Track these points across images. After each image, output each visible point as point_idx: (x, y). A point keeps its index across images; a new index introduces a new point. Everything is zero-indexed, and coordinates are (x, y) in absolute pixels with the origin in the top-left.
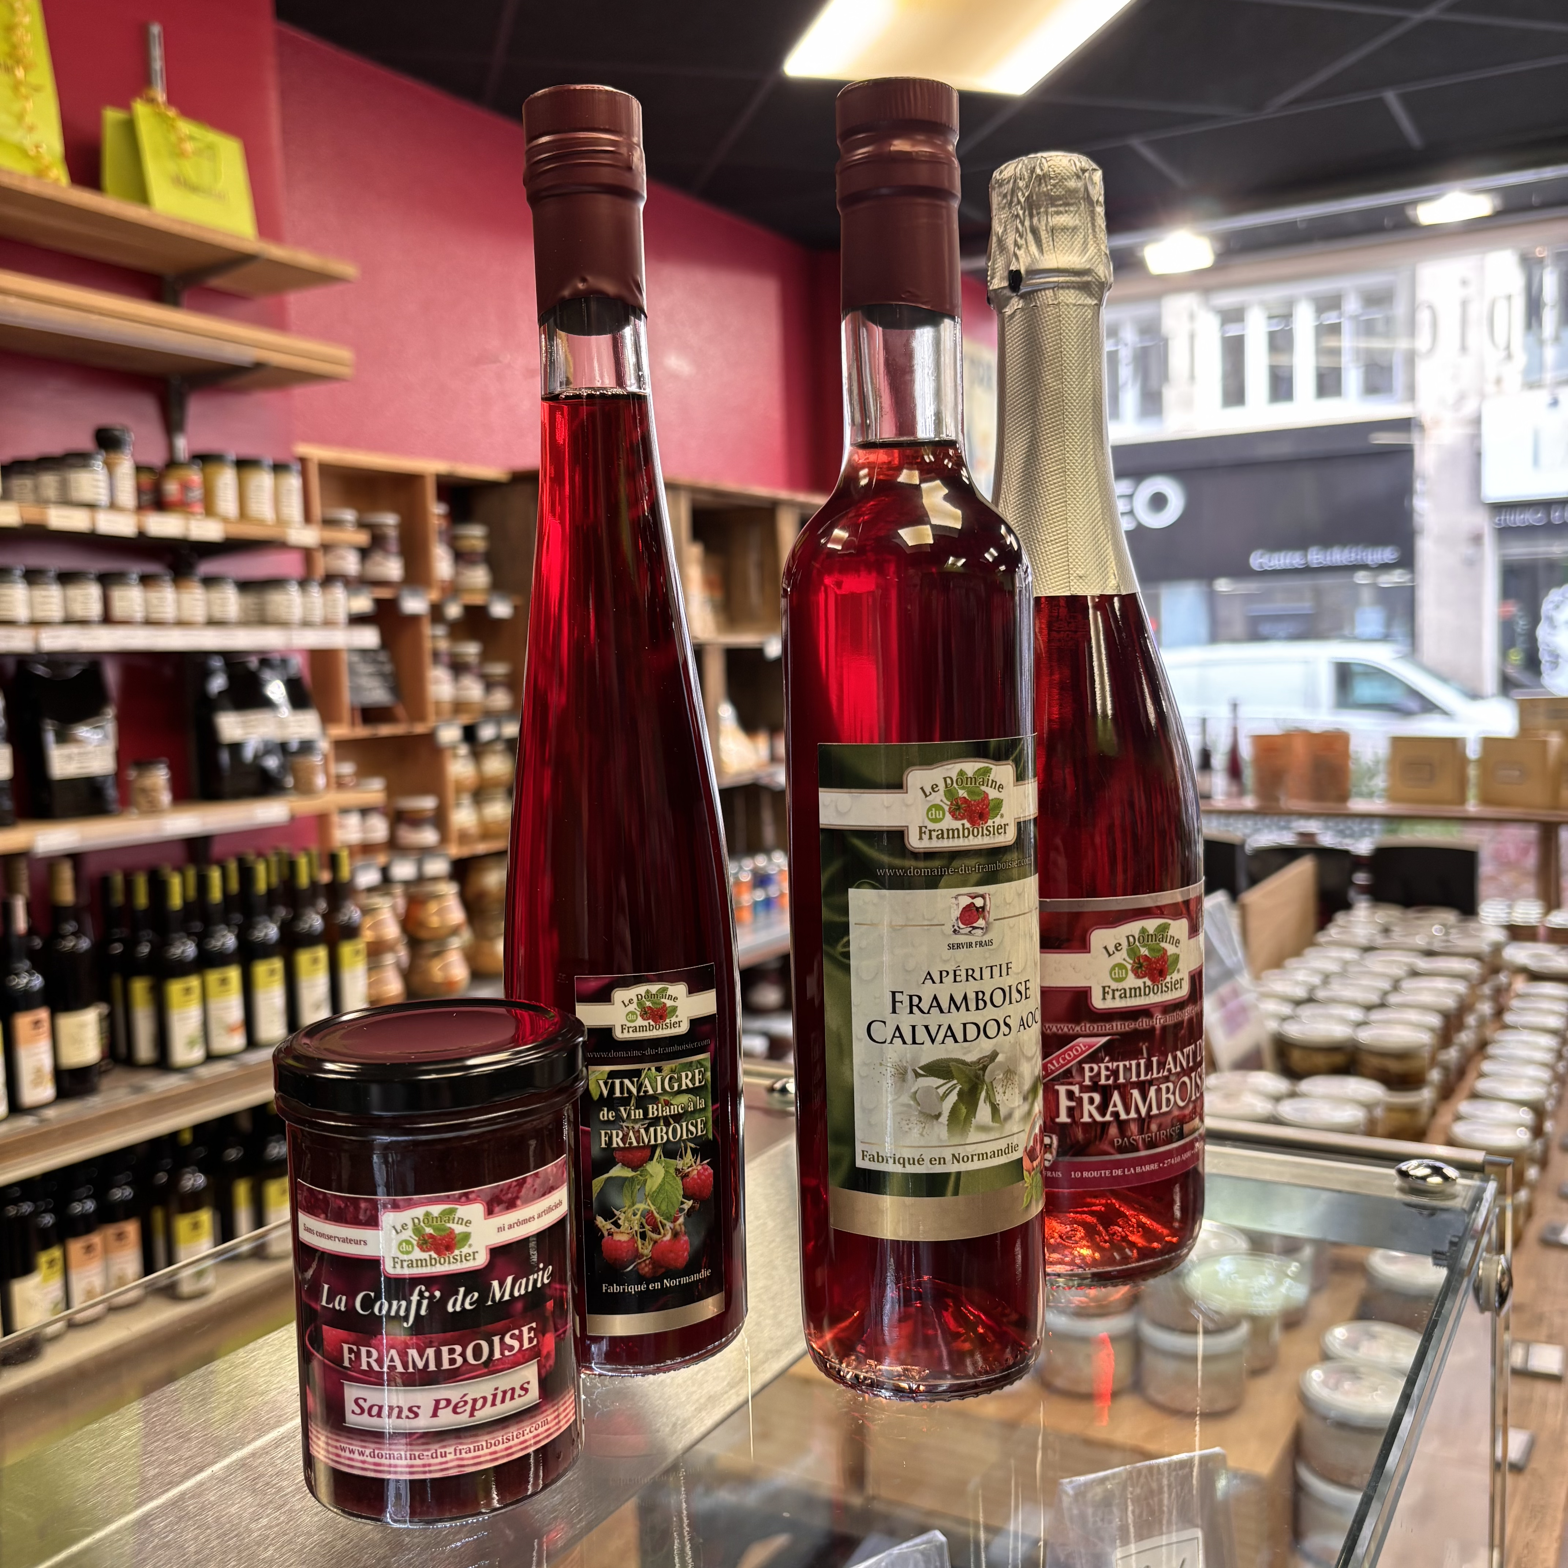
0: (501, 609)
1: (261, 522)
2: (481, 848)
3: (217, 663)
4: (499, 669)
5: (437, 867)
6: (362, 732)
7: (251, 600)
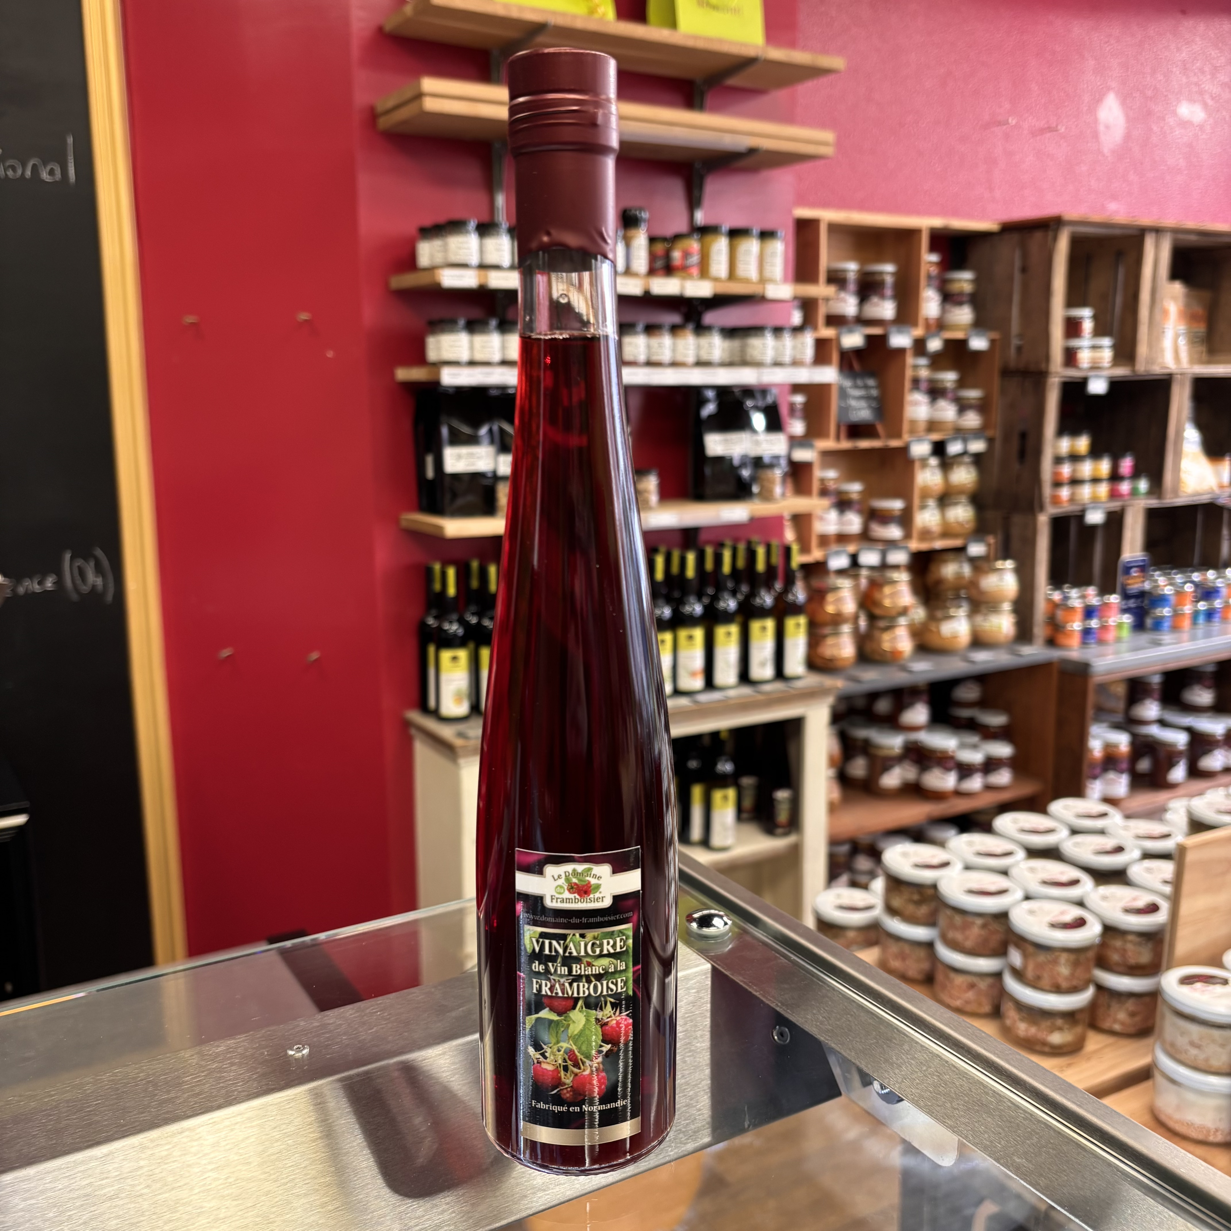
0: (978, 343)
1: (747, 281)
2: (939, 544)
3: (710, 394)
4: (973, 394)
5: (899, 557)
6: (846, 444)
7: (736, 344)
